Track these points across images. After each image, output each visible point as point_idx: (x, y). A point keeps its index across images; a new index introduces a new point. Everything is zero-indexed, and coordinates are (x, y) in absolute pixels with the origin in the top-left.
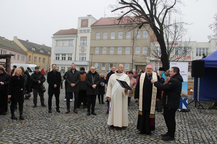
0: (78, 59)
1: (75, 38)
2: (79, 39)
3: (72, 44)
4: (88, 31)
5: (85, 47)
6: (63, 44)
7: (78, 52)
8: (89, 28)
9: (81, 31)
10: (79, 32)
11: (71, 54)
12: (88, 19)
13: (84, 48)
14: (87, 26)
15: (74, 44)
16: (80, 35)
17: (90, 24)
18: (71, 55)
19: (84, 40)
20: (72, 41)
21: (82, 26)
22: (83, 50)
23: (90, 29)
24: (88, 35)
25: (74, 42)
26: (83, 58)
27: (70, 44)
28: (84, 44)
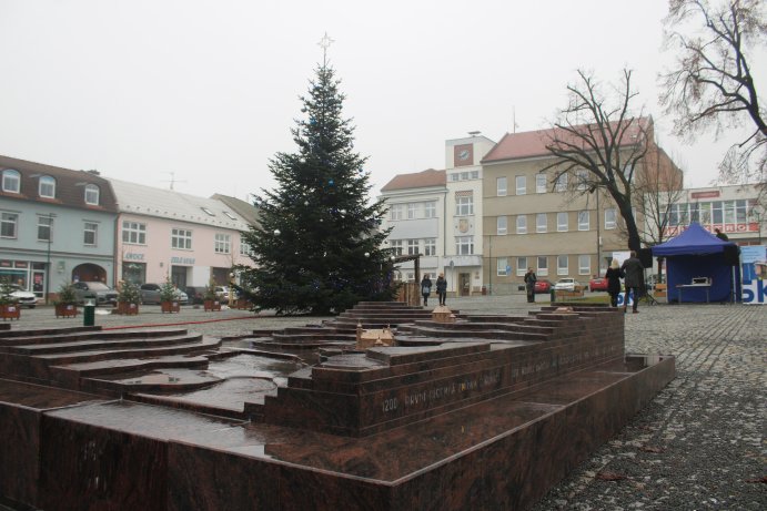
0: (451, 251)
1: (442, 197)
2: (451, 197)
3: (434, 211)
4: (475, 174)
5: (471, 219)
6: (410, 214)
7: (452, 232)
8: (477, 166)
9: (455, 176)
10: (449, 179)
11: (433, 239)
12: (472, 145)
13: (466, 221)
14: (470, 162)
15: (440, 213)
16: (453, 187)
17: (478, 156)
18: (433, 242)
19: (465, 201)
20: (434, 205)
21: (458, 163)
22: (464, 226)
23: (480, 169)
24: (476, 187)
25: (439, 207)
26: (465, 248)
27: (427, 212)
28: (465, 210)
